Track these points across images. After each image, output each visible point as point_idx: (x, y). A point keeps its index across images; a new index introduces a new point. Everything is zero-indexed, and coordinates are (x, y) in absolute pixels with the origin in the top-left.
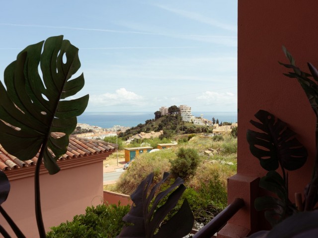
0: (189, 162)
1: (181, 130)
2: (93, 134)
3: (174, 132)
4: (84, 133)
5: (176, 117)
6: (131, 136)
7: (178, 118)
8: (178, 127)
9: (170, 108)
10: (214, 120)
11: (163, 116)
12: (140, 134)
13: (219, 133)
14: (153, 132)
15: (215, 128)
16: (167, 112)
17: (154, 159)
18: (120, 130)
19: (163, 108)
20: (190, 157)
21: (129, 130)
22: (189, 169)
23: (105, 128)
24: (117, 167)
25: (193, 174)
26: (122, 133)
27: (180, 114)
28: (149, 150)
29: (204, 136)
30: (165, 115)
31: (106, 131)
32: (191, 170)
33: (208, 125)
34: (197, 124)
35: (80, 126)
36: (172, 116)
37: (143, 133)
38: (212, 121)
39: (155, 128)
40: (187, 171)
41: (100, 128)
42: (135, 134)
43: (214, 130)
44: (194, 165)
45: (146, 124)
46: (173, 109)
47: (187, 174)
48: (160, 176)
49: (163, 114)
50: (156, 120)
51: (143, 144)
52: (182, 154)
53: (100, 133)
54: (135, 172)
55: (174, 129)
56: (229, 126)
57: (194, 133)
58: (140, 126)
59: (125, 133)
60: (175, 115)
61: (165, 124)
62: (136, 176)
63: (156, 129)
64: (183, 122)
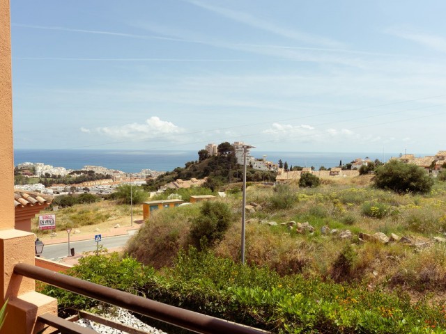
0: (214, 221)
1: (235, 176)
2: (111, 181)
3: (225, 179)
4: (98, 179)
5: (229, 158)
6: (163, 185)
7: (232, 159)
8: (231, 172)
9: (220, 146)
10: (281, 163)
11: (210, 157)
12: (175, 182)
13: (285, 182)
14: (194, 179)
15: (280, 174)
16: (216, 151)
17: (173, 217)
18: (150, 176)
19: (210, 145)
20: (217, 214)
21: (162, 176)
22: (215, 231)
23: (129, 173)
24: (130, 228)
25: (220, 238)
26: (152, 181)
27: (234, 154)
28: (176, 204)
29: (263, 185)
30: (213, 156)
31: (131, 176)
32: (218, 233)
33: (272, 169)
34: (258, 168)
35: (94, 170)
36: (223, 157)
37: (180, 180)
38: (279, 165)
39: (199, 173)
40: (211, 233)
41: (122, 172)
42: (169, 182)
43: (278, 177)
44: (223, 226)
45: (186, 168)
46: (224, 147)
47: (212, 238)
48: (178, 240)
49: (211, 153)
50: (200, 162)
51: (172, 195)
52: (206, 211)
53: (121, 180)
54: (146, 236)
55: (225, 174)
56: (299, 172)
57: (251, 180)
58: (178, 171)
59: (157, 180)
60: (226, 156)
61: (213, 168)
62: (147, 240)
63: (200, 175)
64: (239, 165)
